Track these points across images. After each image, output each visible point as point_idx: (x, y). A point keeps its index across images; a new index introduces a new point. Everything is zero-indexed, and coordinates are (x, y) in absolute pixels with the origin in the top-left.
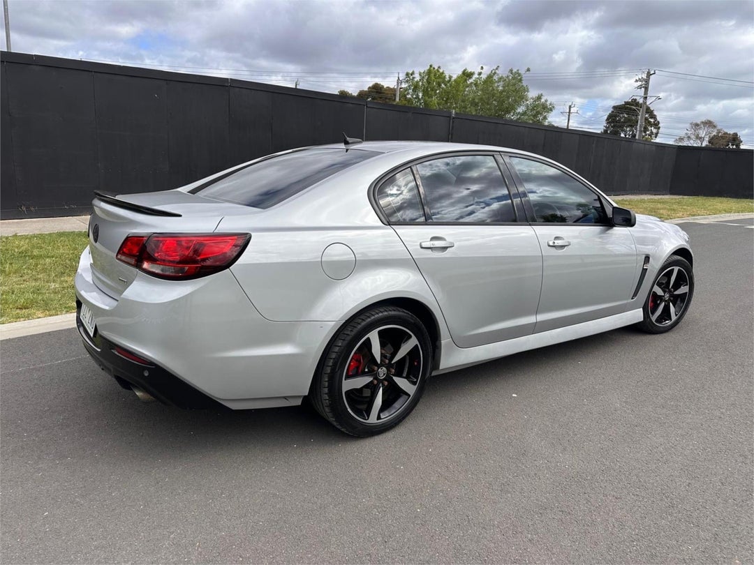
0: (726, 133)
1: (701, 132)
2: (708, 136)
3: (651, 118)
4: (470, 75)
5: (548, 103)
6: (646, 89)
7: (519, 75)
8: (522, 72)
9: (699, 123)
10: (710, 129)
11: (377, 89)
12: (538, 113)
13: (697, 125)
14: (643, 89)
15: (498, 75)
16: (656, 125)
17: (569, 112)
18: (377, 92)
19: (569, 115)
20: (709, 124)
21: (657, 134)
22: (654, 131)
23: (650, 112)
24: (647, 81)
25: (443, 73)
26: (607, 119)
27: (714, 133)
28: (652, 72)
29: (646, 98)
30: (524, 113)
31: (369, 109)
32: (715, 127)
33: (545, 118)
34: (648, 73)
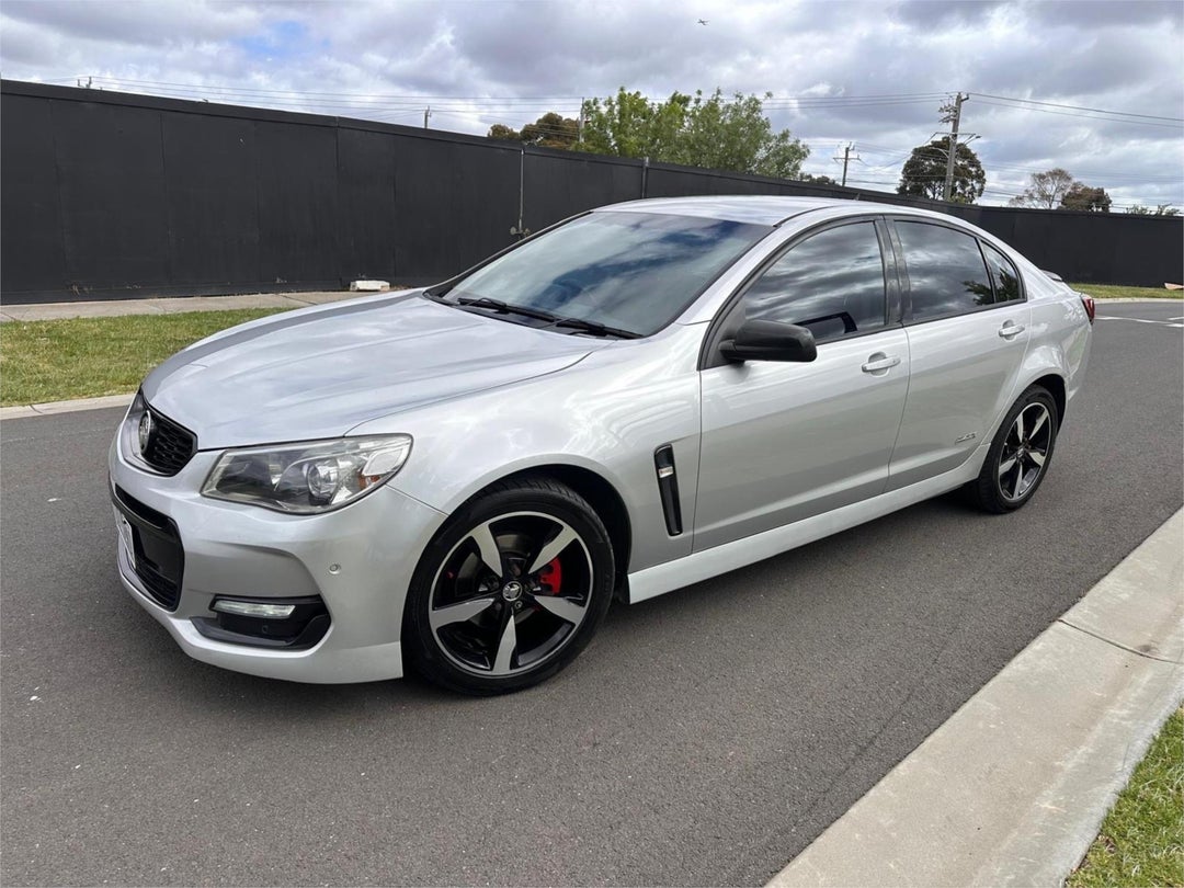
0: (1086, 190)
1: (1049, 187)
2: (1060, 194)
3: (973, 166)
4: (685, 101)
5: (800, 145)
6: (956, 123)
7: (757, 102)
8: (760, 96)
9: (1044, 173)
10: (1064, 183)
11: (551, 122)
12: (787, 159)
13: (1041, 177)
14: (951, 124)
15: (722, 101)
16: (980, 177)
17: (846, 158)
18: (552, 128)
19: (846, 163)
20: (1059, 174)
21: (981, 190)
22: (977, 186)
23: (964, 152)
24: (957, 111)
25: (645, 100)
26: (905, 170)
27: (1068, 190)
28: (964, 97)
29: (956, 136)
30: (767, 159)
31: (527, 156)
32: (1069, 179)
33: (796, 167)
34: (959, 97)
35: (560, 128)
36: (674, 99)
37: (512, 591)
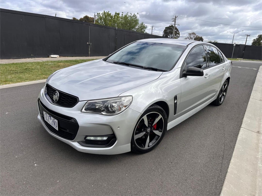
0: (199, 37)
1: (192, 36)
2: (194, 38)
3: (178, 31)
4: (119, 14)
5: (145, 25)
6: (175, 22)
7: (135, 15)
8: (136, 14)
9: (191, 33)
10: (194, 35)
11: (86, 17)
12: (142, 29)
13: (190, 34)
14: (174, 22)
15: (128, 15)
16: (179, 34)
17: (152, 29)
18: (87, 19)
19: (152, 30)
20: (194, 33)
21: (179, 36)
22: (178, 36)
23: (176, 29)
24: (175, 19)
25: (111, 14)
26: (164, 32)
27: (195, 37)
28: (177, 17)
29: (175, 25)
30: (138, 29)
31: (90, 26)
32: (196, 34)
33: (144, 31)
34: (176, 16)
35: (89, 19)
36: (116, 13)
37: (149, 130)
